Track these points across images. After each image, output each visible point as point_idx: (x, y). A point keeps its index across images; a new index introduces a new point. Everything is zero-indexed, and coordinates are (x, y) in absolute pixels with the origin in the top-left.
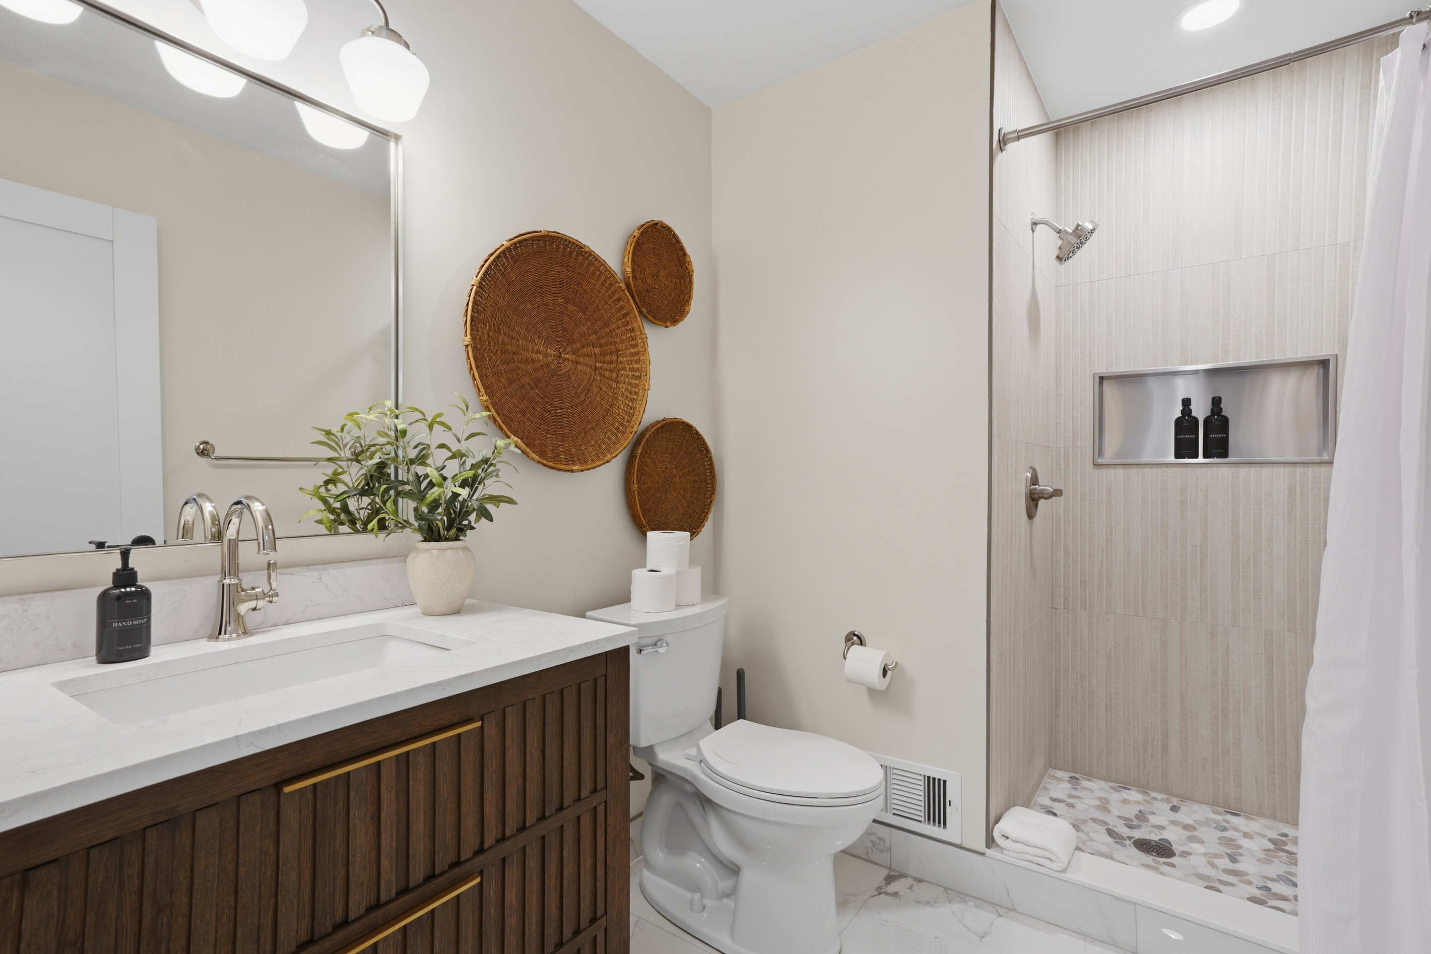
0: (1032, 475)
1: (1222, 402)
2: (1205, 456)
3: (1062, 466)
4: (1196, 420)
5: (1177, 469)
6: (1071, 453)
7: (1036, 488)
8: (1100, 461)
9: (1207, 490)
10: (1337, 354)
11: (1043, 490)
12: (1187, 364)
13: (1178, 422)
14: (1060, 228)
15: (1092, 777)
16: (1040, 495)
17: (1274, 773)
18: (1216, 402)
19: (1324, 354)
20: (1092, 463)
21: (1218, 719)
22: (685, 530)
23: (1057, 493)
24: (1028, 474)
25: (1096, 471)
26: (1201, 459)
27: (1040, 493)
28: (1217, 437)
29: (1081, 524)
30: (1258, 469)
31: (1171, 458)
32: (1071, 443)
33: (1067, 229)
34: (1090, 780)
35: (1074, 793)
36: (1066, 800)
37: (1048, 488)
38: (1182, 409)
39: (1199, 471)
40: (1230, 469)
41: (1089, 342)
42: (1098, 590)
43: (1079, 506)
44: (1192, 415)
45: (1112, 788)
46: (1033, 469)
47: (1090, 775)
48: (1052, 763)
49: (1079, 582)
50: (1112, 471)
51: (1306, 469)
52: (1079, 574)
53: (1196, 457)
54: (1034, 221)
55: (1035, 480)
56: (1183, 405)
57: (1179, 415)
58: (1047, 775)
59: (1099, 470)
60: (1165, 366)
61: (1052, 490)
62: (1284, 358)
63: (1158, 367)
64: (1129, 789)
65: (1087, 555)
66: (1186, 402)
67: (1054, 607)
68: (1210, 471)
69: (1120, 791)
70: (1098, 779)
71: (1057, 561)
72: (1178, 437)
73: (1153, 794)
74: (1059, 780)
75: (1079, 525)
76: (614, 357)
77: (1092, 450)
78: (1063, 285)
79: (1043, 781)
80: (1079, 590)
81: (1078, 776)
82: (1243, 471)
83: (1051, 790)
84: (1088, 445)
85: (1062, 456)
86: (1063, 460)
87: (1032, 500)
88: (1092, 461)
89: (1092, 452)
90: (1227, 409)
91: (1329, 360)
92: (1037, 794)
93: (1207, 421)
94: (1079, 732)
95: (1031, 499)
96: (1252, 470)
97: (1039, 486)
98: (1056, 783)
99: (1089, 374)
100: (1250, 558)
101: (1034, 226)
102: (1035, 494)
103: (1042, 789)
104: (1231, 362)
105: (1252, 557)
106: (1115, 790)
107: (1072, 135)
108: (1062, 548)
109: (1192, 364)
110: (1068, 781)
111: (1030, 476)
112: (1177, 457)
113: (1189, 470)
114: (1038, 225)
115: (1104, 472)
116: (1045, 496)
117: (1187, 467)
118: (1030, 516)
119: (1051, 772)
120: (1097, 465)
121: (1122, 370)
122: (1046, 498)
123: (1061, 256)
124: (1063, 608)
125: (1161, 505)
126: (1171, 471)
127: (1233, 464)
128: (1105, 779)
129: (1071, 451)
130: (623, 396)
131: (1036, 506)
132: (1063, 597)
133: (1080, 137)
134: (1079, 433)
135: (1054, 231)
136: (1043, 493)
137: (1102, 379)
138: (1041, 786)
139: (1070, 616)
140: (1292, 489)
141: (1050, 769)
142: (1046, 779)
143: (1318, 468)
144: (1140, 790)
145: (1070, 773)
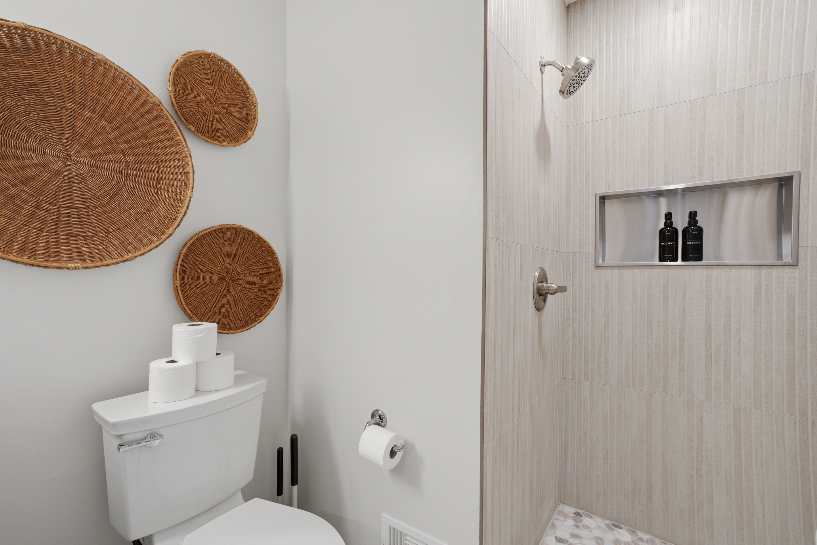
0: (540, 274)
1: (698, 216)
2: (683, 260)
3: (571, 267)
4: (676, 231)
5: (660, 270)
6: (578, 257)
7: (544, 285)
8: (600, 262)
9: (685, 287)
10: (800, 171)
11: (549, 286)
12: (669, 184)
13: (662, 232)
14: (564, 66)
15: (592, 513)
16: (547, 291)
17: (743, 529)
18: (693, 215)
19: (788, 171)
20: (594, 265)
21: (694, 477)
22: (214, 322)
23: (562, 289)
24: (536, 273)
25: (597, 271)
26: (680, 262)
27: (546, 289)
28: (694, 244)
29: (585, 313)
30: (728, 270)
31: (657, 262)
32: (578, 249)
33: (568, 66)
34: (590, 517)
35: (577, 532)
36: (569, 540)
37: (553, 285)
38: (664, 221)
39: (679, 272)
40: (705, 271)
41: (592, 169)
42: (597, 366)
43: (584, 298)
44: (673, 226)
45: (607, 525)
46: (542, 270)
47: (591, 512)
48: (562, 499)
49: (583, 358)
50: (609, 271)
51: (770, 270)
52: (583, 352)
53: (676, 260)
54: (541, 63)
55: (543, 278)
56: (665, 219)
57: (662, 226)
58: (556, 511)
59: (599, 271)
60: (651, 187)
61: (556, 287)
62: (751, 176)
63: (646, 187)
64: (621, 528)
65: (590, 338)
66: (669, 216)
67: (565, 378)
68: (687, 272)
69: (613, 530)
70: (596, 515)
71: (567, 342)
72: (662, 244)
73: (641, 535)
74: (566, 516)
75: (584, 314)
76: (155, 167)
77: (594, 255)
78: (572, 125)
79: (552, 519)
80: (583, 365)
81: (581, 511)
82: (715, 272)
83: (558, 527)
84: (591, 251)
85: (571, 259)
86: (571, 262)
87: (540, 296)
88: (594, 263)
89: (594, 256)
90: (701, 222)
91: (793, 176)
92: (546, 533)
93: (685, 231)
94: (582, 477)
95: (538, 295)
96: (723, 271)
97: (547, 283)
98: (562, 519)
99: (592, 194)
100: (721, 344)
101: (543, 68)
102: (543, 290)
103: (551, 526)
104: (706, 181)
105: (722, 345)
106: (610, 528)
107: (579, 6)
108: (571, 332)
109: (673, 184)
110: (572, 517)
111: (538, 274)
112: (661, 259)
113: (670, 271)
114: (546, 67)
115: (603, 272)
116: (552, 292)
117: (669, 268)
118: (539, 309)
119: (561, 507)
120: (597, 267)
121: (618, 191)
122: (551, 294)
123: (563, 90)
124: (571, 378)
125: (648, 299)
126: (655, 272)
127: (707, 266)
128: (602, 516)
129: (578, 256)
130: (164, 202)
131: (545, 301)
132: (571, 369)
133: (585, 8)
134: (584, 241)
135: (558, 70)
136: (549, 290)
137: (603, 199)
138: (550, 523)
139: (576, 384)
140: (758, 287)
141: (560, 503)
142: (556, 516)
143: (782, 270)
144: (630, 530)
145: (576, 508)
